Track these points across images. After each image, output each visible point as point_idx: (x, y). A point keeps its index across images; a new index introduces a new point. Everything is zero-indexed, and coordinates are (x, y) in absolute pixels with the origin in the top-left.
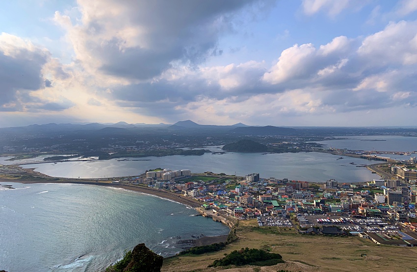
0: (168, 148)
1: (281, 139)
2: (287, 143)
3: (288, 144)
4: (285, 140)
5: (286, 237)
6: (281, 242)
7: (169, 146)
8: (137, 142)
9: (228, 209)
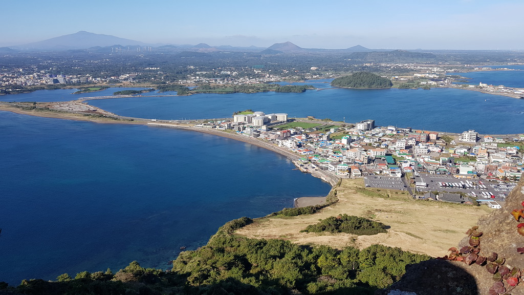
0: (260, 82)
1: (412, 70)
2: (419, 75)
3: (422, 78)
4: (419, 71)
5: (396, 202)
6: (388, 208)
7: (261, 80)
8: (222, 72)
9: (330, 165)
